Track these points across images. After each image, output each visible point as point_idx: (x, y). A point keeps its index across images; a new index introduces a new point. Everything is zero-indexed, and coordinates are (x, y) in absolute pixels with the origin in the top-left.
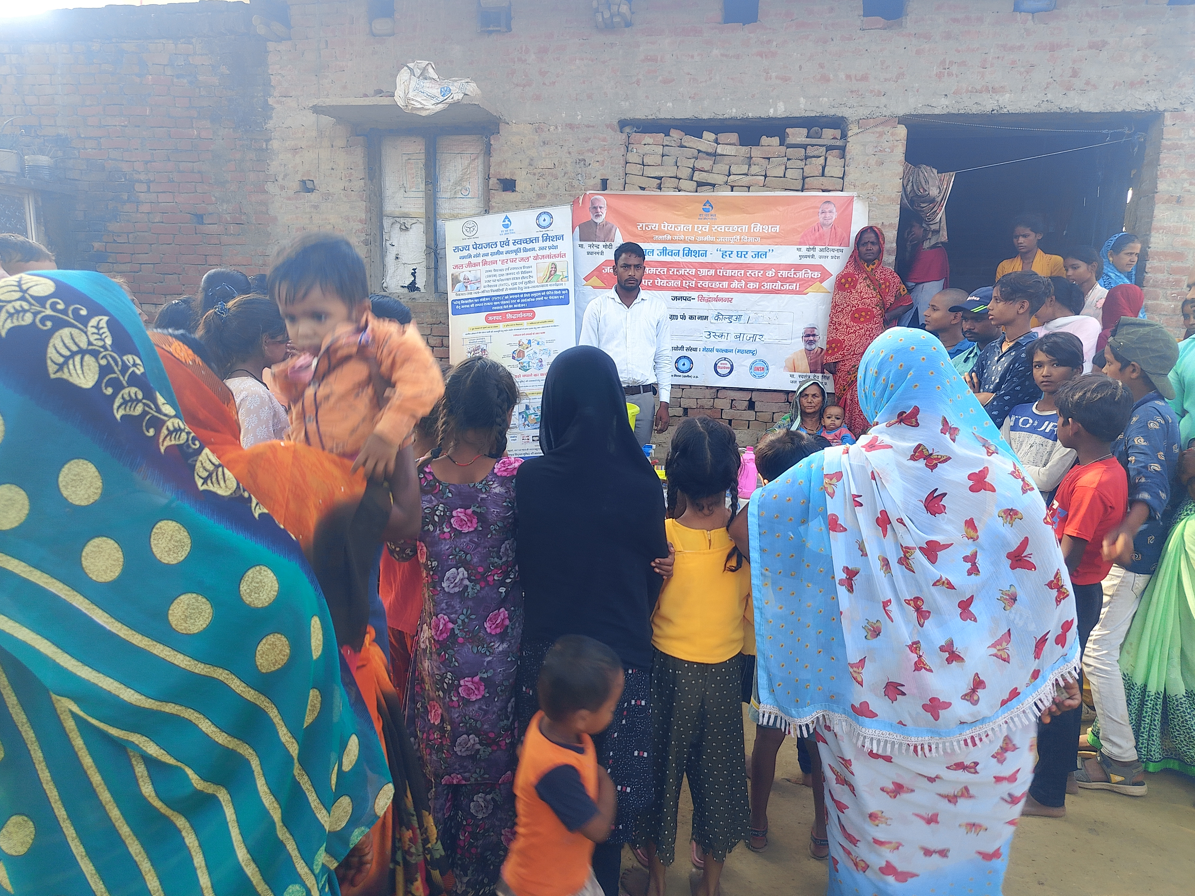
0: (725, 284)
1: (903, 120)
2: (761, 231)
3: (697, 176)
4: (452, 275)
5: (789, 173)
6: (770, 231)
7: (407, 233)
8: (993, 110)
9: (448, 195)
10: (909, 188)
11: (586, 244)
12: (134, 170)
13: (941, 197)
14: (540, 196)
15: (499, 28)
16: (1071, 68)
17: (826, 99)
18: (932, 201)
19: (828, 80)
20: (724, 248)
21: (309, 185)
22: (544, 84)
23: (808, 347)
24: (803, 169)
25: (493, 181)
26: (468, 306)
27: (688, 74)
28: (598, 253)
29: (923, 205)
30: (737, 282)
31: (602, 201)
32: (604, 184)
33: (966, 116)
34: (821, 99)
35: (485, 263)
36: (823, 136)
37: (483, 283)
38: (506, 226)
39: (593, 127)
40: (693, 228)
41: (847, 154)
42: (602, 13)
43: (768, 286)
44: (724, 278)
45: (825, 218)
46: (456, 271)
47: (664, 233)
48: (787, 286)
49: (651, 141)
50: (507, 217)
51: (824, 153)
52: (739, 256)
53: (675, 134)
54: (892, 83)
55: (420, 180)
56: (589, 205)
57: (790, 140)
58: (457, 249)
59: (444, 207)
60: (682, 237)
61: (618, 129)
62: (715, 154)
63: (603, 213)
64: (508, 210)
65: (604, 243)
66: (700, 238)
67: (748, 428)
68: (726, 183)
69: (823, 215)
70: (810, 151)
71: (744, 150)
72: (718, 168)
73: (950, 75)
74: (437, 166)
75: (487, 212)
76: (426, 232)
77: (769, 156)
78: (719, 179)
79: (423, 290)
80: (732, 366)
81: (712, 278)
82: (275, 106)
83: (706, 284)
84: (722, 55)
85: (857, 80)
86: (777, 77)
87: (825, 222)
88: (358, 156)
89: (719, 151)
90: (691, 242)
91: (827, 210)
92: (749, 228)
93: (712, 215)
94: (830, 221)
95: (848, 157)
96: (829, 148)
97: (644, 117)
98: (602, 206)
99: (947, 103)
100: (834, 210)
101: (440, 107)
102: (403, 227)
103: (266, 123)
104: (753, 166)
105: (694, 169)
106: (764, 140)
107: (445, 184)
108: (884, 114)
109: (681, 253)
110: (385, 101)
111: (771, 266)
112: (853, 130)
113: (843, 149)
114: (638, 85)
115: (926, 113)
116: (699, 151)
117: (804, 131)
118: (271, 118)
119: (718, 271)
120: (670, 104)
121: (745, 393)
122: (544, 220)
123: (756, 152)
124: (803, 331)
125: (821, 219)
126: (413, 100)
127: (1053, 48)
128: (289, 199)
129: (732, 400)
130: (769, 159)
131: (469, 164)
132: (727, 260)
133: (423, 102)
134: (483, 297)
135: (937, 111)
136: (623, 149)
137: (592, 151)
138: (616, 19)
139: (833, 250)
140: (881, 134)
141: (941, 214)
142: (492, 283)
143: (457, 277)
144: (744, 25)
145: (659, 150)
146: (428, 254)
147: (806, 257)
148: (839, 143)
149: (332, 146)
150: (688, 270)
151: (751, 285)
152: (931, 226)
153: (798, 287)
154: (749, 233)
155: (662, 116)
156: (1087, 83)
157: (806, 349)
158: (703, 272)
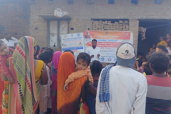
1: (138, 20)
3: (104, 28)
6: (117, 37)
7: (54, 37)
8: (152, 18)
13: (144, 32)
15: (71, 3)
16: (164, 12)
17: (126, 16)
19: (126, 13)
20: (109, 40)
21: (37, 28)
22: (79, 13)
24: (122, 27)
25: (70, 28)
26: (65, 49)
28: (88, 40)
29: (141, 33)
30: (111, 45)
32: (89, 29)
33: (148, 19)
35: (68, 42)
36: (125, 22)
38: (72, 36)
39: (87, 20)
40: (104, 36)
41: (129, 25)
42: (89, 1)
43: (117, 46)
45: (126, 35)
46: (63, 43)
47: (99, 37)
49: (96, 22)
51: (125, 25)
52: (112, 41)
53: (101, 21)
54: (136, 14)
56: (86, 32)
58: (63, 39)
59: (61, 32)
61: (91, 20)
64: (72, 33)
71: (112, 24)
74: (60, 26)
78: (108, 28)
79: (56, 46)
80: (111, 59)
82: (31, 15)
84: (109, 9)
85: (131, 13)
86: (117, 12)
88: (46, 24)
89: (108, 24)
93: (107, 34)
97: (96, 18)
99: (145, 17)
100: (128, 34)
101: (62, 16)
103: (29, 18)
104: (114, 26)
106: (115, 22)
107: (61, 29)
108: (135, 19)
109: (102, 40)
111: (117, 43)
112: (130, 21)
114: (95, 13)
115: (142, 19)
116: (105, 24)
117: (122, 21)
119: (108, 43)
120: (100, 16)
122: (79, 35)
126: (58, 15)
127: (161, 9)
128: (33, 31)
131: (65, 25)
134: (68, 48)
136: (92, 23)
137: (87, 24)
138: (91, 3)
140: (135, 22)
141: (144, 35)
144: (112, 4)
145: (98, 24)
147: (123, 41)
149: (41, 22)
150: (103, 43)
151: (114, 46)
154: (113, 37)
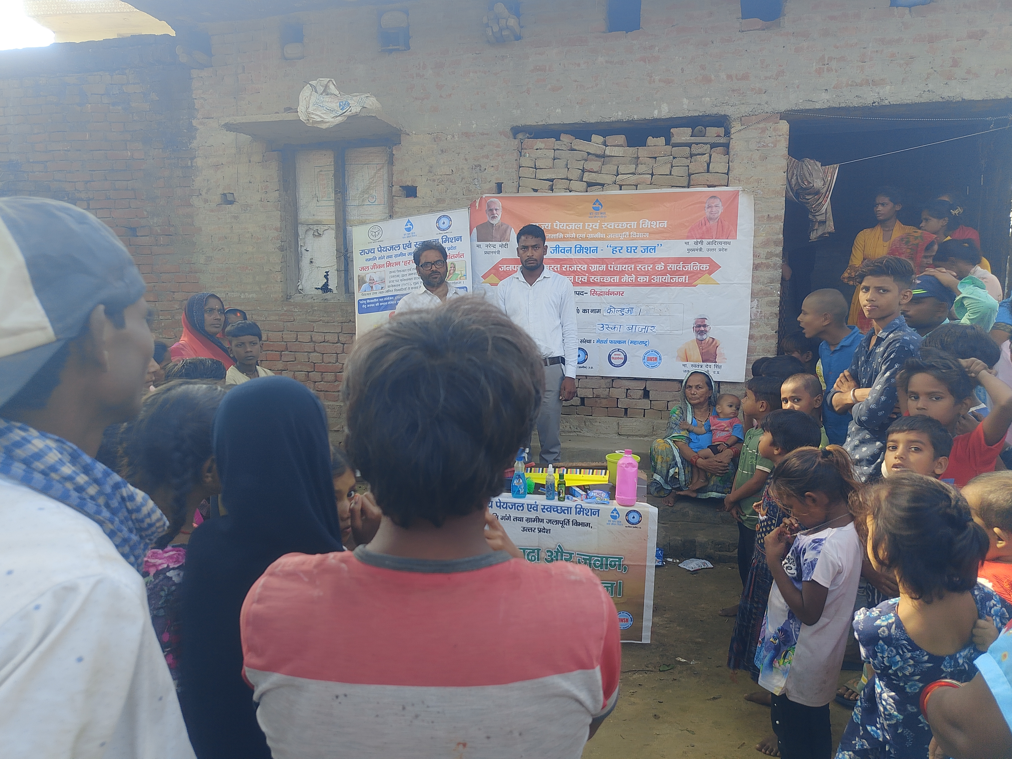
0: (616, 279)
1: (785, 116)
2: (649, 227)
3: (587, 177)
4: (359, 276)
5: (675, 171)
6: (658, 227)
7: (320, 239)
8: (874, 103)
9: (356, 203)
10: (793, 181)
11: (483, 244)
12: (76, 190)
13: (825, 189)
14: (439, 201)
15: (398, 47)
16: (950, 58)
17: (708, 99)
18: (817, 193)
19: (710, 81)
20: (614, 244)
21: (230, 198)
22: (441, 96)
23: (699, 337)
24: (688, 166)
26: (373, 305)
27: (576, 81)
28: (495, 252)
29: (808, 197)
30: (627, 277)
31: (498, 203)
32: (499, 188)
33: (847, 109)
34: (703, 99)
35: (389, 264)
36: (707, 135)
37: (387, 284)
38: (409, 230)
39: (487, 134)
40: (584, 226)
41: (730, 150)
42: (492, 27)
43: (657, 279)
44: (615, 273)
45: (711, 212)
46: (363, 273)
47: (556, 232)
48: (676, 279)
49: (542, 145)
50: (409, 221)
51: (708, 151)
52: (629, 251)
53: (565, 138)
54: (773, 80)
55: (330, 190)
56: (486, 207)
57: (675, 139)
58: (363, 252)
59: (353, 214)
60: (574, 235)
61: (511, 136)
62: (603, 156)
63: (499, 215)
64: (410, 215)
65: (500, 243)
66: (590, 236)
67: (644, 416)
68: (615, 183)
69: (709, 210)
70: (695, 149)
71: (631, 151)
72: (605, 169)
73: (829, 70)
74: (346, 176)
75: (391, 217)
76: (337, 238)
77: (656, 156)
78: (607, 179)
79: (335, 291)
80: (626, 357)
81: (603, 273)
82: (199, 127)
83: (598, 279)
84: (607, 62)
85: (738, 80)
86: (660, 80)
87: (711, 216)
88: (273, 170)
89: (608, 153)
90: (582, 239)
91: (713, 205)
92: (638, 224)
93: (601, 213)
94: (716, 215)
95: (732, 153)
96: (713, 146)
97: (535, 124)
98: (498, 208)
99: (827, 98)
100: (720, 205)
101: (339, 119)
102: (316, 234)
103: (190, 143)
104: (639, 166)
105: (583, 171)
106: (651, 140)
107: (353, 193)
108: (766, 110)
109: (573, 250)
110: (290, 117)
111: (659, 260)
112: (736, 127)
113: (727, 146)
114: (529, 94)
115: (807, 108)
116: (589, 154)
117: (689, 130)
118: (195, 138)
119: (609, 266)
120: (559, 110)
121: (639, 382)
122: (444, 223)
123: (642, 152)
124: (694, 321)
125: (708, 214)
126: (313, 114)
127: (932, 39)
128: (212, 211)
129: (627, 390)
130: (655, 158)
131: (376, 173)
132: (618, 255)
133: (322, 115)
134: (387, 297)
135: (818, 106)
136: (516, 154)
137: (487, 157)
138: (505, 33)
139: (720, 243)
140: (764, 130)
141: (826, 205)
142: (395, 283)
143: (363, 278)
144: (627, 33)
145: (551, 154)
146: (338, 258)
147: (693, 250)
148: (722, 140)
149: (250, 161)
150: (580, 266)
151: (641, 279)
152: (817, 217)
153: (687, 279)
154: (638, 230)
155: (551, 122)
156: (969, 72)
157: (697, 339)
158: (595, 267)
